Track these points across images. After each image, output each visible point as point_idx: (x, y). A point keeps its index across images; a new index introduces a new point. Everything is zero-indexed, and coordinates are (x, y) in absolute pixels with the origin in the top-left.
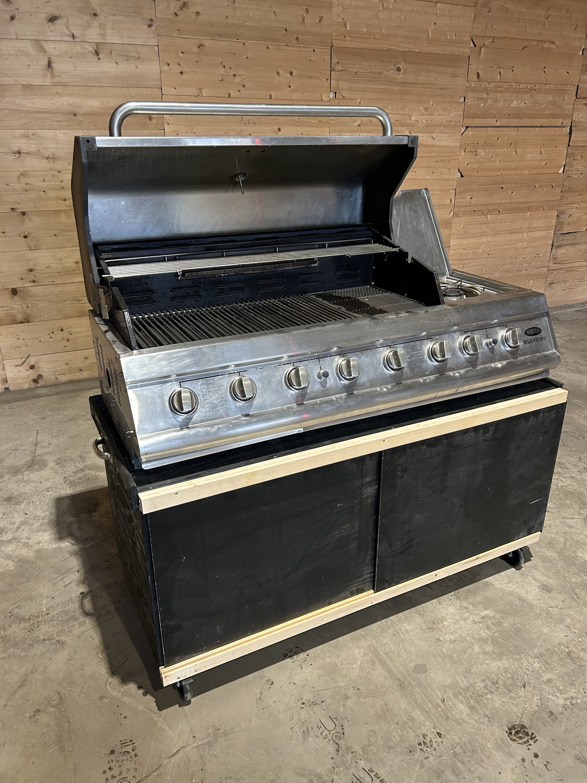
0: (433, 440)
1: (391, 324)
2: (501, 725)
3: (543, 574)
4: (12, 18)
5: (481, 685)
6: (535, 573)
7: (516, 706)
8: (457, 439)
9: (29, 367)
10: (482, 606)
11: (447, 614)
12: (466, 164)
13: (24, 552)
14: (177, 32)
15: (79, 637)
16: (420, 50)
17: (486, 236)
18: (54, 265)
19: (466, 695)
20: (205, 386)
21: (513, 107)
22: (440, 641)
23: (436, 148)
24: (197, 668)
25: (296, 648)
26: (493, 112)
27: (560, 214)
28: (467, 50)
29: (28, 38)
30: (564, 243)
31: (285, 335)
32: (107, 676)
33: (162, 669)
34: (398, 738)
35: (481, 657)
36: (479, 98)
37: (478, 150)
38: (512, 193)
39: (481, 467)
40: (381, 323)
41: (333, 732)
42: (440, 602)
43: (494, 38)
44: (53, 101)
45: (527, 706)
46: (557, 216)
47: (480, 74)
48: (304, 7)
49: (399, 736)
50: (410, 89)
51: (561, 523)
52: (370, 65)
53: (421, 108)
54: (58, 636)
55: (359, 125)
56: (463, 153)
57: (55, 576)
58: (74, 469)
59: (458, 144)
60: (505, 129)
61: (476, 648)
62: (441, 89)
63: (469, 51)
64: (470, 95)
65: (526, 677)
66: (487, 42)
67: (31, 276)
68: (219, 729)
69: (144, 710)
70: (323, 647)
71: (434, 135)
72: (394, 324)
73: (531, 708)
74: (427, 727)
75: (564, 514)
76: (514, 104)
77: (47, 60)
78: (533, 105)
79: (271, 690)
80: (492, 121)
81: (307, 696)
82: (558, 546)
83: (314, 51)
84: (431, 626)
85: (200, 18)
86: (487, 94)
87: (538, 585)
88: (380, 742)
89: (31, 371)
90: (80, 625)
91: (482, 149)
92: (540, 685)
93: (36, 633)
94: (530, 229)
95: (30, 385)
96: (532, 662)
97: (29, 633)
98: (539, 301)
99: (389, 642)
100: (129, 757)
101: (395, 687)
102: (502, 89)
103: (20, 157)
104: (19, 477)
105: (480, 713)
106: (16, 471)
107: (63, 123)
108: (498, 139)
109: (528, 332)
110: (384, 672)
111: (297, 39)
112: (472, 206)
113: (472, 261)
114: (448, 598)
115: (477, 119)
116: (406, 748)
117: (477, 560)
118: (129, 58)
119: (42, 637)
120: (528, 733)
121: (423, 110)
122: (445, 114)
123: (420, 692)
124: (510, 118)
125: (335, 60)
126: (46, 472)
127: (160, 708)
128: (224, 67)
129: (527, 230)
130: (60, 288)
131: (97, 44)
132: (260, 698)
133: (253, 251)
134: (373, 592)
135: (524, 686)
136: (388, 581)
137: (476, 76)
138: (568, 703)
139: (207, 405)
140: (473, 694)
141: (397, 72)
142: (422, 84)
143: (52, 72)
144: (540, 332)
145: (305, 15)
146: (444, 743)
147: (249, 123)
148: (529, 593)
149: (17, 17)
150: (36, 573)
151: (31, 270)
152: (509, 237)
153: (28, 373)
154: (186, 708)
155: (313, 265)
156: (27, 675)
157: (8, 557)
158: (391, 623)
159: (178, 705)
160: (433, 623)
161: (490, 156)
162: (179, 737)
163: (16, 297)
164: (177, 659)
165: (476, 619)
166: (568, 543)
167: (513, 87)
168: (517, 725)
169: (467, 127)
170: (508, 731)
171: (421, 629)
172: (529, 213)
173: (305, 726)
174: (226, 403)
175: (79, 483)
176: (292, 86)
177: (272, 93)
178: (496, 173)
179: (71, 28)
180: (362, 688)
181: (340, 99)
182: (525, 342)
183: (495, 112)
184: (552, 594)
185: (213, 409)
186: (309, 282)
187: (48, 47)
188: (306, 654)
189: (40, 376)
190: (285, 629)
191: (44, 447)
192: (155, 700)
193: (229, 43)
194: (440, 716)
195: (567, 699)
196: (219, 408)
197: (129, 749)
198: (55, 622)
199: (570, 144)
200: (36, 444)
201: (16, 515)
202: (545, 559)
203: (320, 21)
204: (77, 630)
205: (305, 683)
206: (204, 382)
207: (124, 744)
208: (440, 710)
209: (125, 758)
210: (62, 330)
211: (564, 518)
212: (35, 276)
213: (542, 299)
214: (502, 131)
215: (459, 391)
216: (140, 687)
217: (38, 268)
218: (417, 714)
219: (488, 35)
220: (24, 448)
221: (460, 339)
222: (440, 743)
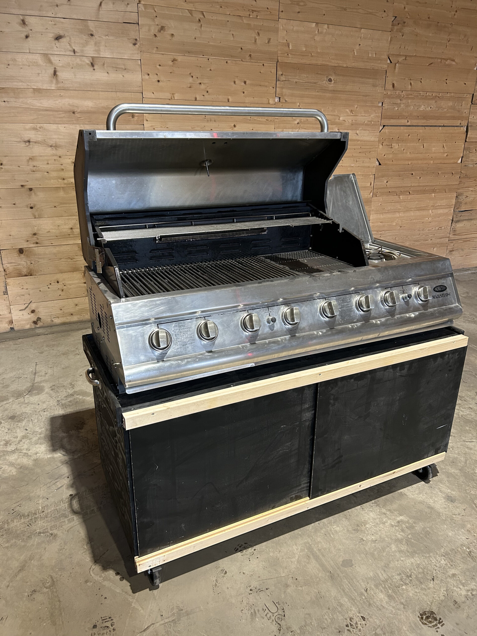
0: (359, 375)
1: (326, 280)
2: (414, 611)
3: (448, 487)
4: (27, 37)
5: (398, 578)
6: (441, 486)
7: (426, 595)
8: (378, 374)
9: (30, 311)
10: (398, 512)
11: (368, 518)
12: (383, 155)
13: (25, 461)
14: (155, 49)
15: (68, 531)
16: (347, 65)
17: (399, 212)
18: (53, 231)
19: (385, 586)
20: (177, 328)
21: (422, 111)
22: (364, 540)
23: (359, 142)
24: (165, 558)
25: (245, 543)
26: (405, 114)
27: (459, 195)
28: (385, 66)
29: (39, 52)
30: (462, 218)
31: (242, 288)
32: (91, 564)
33: (137, 559)
34: (329, 620)
35: (397, 554)
36: (394, 103)
37: (393, 144)
38: (420, 178)
39: (398, 398)
40: (318, 279)
41: (275, 615)
42: (363, 509)
43: (406, 56)
44: (57, 102)
45: (435, 596)
46: (457, 197)
47: (395, 85)
48: (256, 31)
49: (330, 619)
50: (339, 95)
51: (462, 445)
52: (308, 77)
53: (348, 110)
54: (51, 530)
55: (298, 123)
56: (381, 146)
57: (49, 480)
58: (66, 395)
59: (377, 139)
60: (415, 127)
61: (393, 547)
62: (364, 96)
63: (386, 66)
64: (387, 101)
65: (434, 572)
66: (401, 59)
67: (35, 239)
68: (182, 610)
69: (121, 592)
70: (268, 543)
71: (358, 132)
72: (328, 281)
73: (439, 598)
74: (354, 612)
75: (464, 438)
76: (422, 108)
77: (53, 69)
78: (437, 109)
79: (225, 578)
80: (404, 122)
81: (254, 584)
82: (459, 464)
83: (263, 65)
84: (356, 528)
85: (174, 39)
86: (400, 100)
87: (443, 496)
88: (314, 623)
89: (32, 314)
90: (69, 521)
91: (397, 143)
92: (446, 578)
93: (34, 527)
94: (434, 207)
95: (31, 325)
96: (439, 560)
97: (28, 527)
98: (445, 265)
99: (321, 541)
100: (108, 631)
101: (327, 578)
102: (412, 96)
103: (30, 145)
104: (21, 399)
105: (397, 601)
106: (19, 395)
107: (64, 119)
108: (409, 135)
109: (436, 289)
110: (318, 566)
111: (250, 55)
112: (387, 188)
113: (387, 231)
114: (370, 506)
115: (392, 120)
116: (336, 629)
117: (393, 474)
118: (117, 69)
119: (38, 531)
120: (436, 618)
121: (349, 112)
122: (366, 115)
123: (347, 582)
124: (418, 119)
125: (280, 73)
126: (43, 396)
127: (134, 592)
128: (192, 77)
129: (432, 208)
130: (58, 249)
131: (93, 58)
132: (216, 585)
133: (216, 222)
134: (309, 498)
135: (433, 579)
136: (321, 490)
137: (391, 86)
138: (469, 594)
139: (178, 343)
140: (391, 585)
141: (329, 82)
142: (349, 91)
143: (57, 79)
144: (446, 289)
145: (257, 37)
146: (367, 626)
147: (211, 121)
148: (436, 503)
149: (30, 36)
150: (34, 478)
151: (35, 234)
152: (418, 213)
153: (29, 316)
154: (155, 592)
155: (263, 233)
156: (25, 561)
157: (12, 464)
158: (323, 525)
159: (148, 589)
160: (358, 526)
161: (403, 149)
162: (150, 616)
163: (22, 256)
164: (149, 550)
165: (393, 523)
166: (468, 462)
167: (421, 95)
168: (428, 611)
169: (384, 126)
170: (420, 617)
171: (348, 530)
172: (433, 194)
173: (253, 609)
174: (194, 341)
175: (69, 405)
176: (245, 92)
177: (230, 98)
178: (407, 162)
179: (73, 45)
180: (300, 578)
181: (284, 103)
182: (434, 297)
183: (407, 114)
184: (456, 504)
185: (183, 346)
186: (259, 247)
187: (54, 59)
188: (254, 549)
189: (39, 319)
190: (236, 528)
191: (41, 376)
192: (129, 584)
193: (197, 58)
194: (364, 602)
195: (468, 591)
196: (188, 346)
197: (108, 624)
198: (49, 519)
199: (467, 140)
200: (35, 374)
201: (18, 431)
202: (449, 475)
203: (268, 42)
204: (67, 526)
205: (252, 573)
206: (177, 325)
207: (104, 620)
208: (364, 598)
209: (105, 631)
210: (58, 282)
211: (464, 441)
212: (38, 239)
213: (447, 263)
214: (412, 129)
215: (380, 335)
216: (117, 574)
217: (40, 232)
218: (345, 600)
219: (401, 54)
220: (26, 376)
221: (382, 294)
222: (364, 625)
